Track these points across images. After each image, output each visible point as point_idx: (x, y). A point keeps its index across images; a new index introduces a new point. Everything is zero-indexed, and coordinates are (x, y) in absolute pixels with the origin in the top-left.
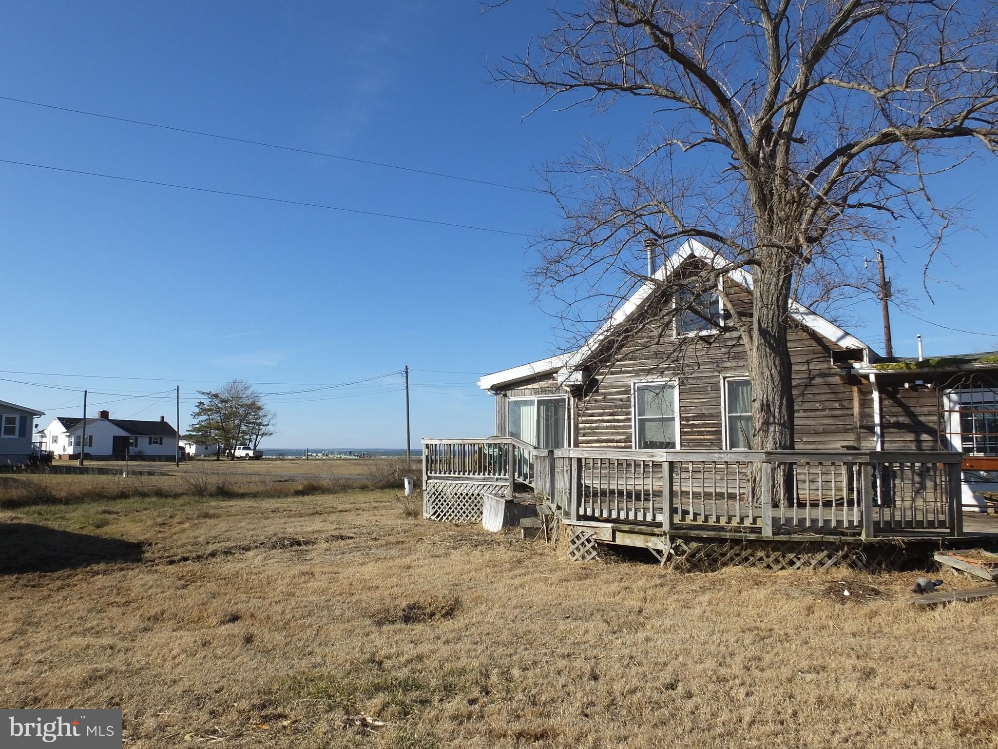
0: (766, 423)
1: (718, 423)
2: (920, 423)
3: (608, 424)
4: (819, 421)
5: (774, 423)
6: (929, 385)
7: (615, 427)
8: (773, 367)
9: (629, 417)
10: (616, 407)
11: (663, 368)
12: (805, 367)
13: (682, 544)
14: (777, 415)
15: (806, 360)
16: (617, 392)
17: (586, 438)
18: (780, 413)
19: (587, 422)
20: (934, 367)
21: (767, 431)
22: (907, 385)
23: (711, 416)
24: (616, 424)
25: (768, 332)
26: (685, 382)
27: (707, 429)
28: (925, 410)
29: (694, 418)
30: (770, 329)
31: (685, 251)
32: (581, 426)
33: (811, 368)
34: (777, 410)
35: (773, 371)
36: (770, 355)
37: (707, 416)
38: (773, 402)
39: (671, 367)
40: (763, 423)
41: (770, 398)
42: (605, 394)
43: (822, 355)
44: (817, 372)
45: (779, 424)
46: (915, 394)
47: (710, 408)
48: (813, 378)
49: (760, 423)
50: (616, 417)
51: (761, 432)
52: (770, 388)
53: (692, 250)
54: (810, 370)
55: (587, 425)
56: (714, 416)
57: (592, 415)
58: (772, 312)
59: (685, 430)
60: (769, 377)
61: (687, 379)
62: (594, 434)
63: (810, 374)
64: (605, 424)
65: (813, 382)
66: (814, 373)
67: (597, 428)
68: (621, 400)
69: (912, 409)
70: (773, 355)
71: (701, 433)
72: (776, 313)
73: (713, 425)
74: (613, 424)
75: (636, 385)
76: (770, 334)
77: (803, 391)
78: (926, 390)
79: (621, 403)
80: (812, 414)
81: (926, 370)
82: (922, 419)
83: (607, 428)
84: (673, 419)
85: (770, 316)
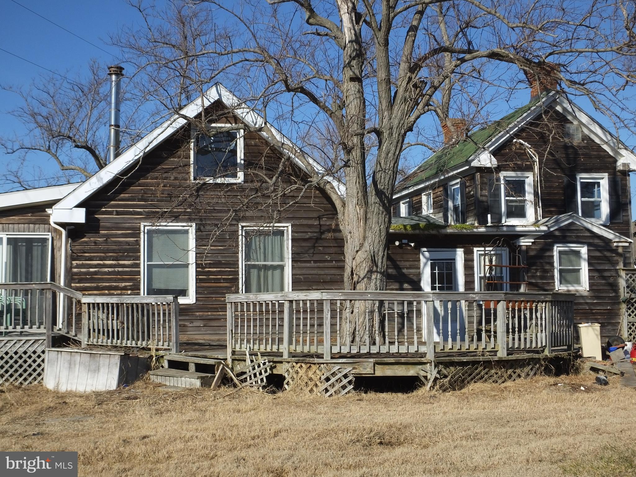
0: (370, 272)
1: (235, 271)
2: (404, 275)
3: (110, 270)
4: (327, 272)
5: (377, 272)
6: (412, 244)
7: (119, 273)
8: (383, 223)
9: (138, 262)
10: (119, 251)
11: (178, 212)
12: (316, 223)
13: (443, 369)
14: (379, 264)
15: (318, 215)
16: (122, 234)
17: (82, 285)
18: (382, 263)
19: (83, 266)
20: (422, 230)
21: (370, 279)
22: (397, 243)
23: (228, 264)
24: (120, 269)
25: (384, 193)
26: (202, 228)
27: (223, 277)
28: (408, 264)
29: (210, 265)
30: (385, 191)
31: (213, 95)
32: (75, 270)
33: (322, 223)
34: (380, 261)
35: (382, 227)
36: (383, 213)
37: (224, 264)
38: (378, 254)
39: (188, 212)
40: (368, 272)
41: (376, 250)
42: (107, 236)
43: (330, 212)
44: (326, 228)
45: (381, 273)
46: (400, 251)
47: (228, 256)
48: (322, 233)
49: (366, 272)
50: (121, 262)
51: (365, 279)
52: (376, 241)
53: (220, 95)
54: (320, 225)
55: (83, 270)
56: (230, 264)
57: (91, 259)
58: (389, 176)
59: (200, 277)
60: (378, 232)
61: (204, 225)
62: (91, 280)
63: (320, 229)
64: (106, 270)
65: (323, 236)
66: (323, 228)
67: (95, 273)
68: (128, 243)
69: (398, 263)
70: (384, 213)
71: (217, 281)
72: (392, 177)
73: (230, 273)
74: (116, 269)
75: (146, 228)
76: (385, 195)
77: (315, 244)
78: (409, 248)
79: (128, 247)
80: (321, 265)
81: (417, 232)
82: (405, 271)
83: (109, 273)
84: (187, 266)
85: (387, 179)
